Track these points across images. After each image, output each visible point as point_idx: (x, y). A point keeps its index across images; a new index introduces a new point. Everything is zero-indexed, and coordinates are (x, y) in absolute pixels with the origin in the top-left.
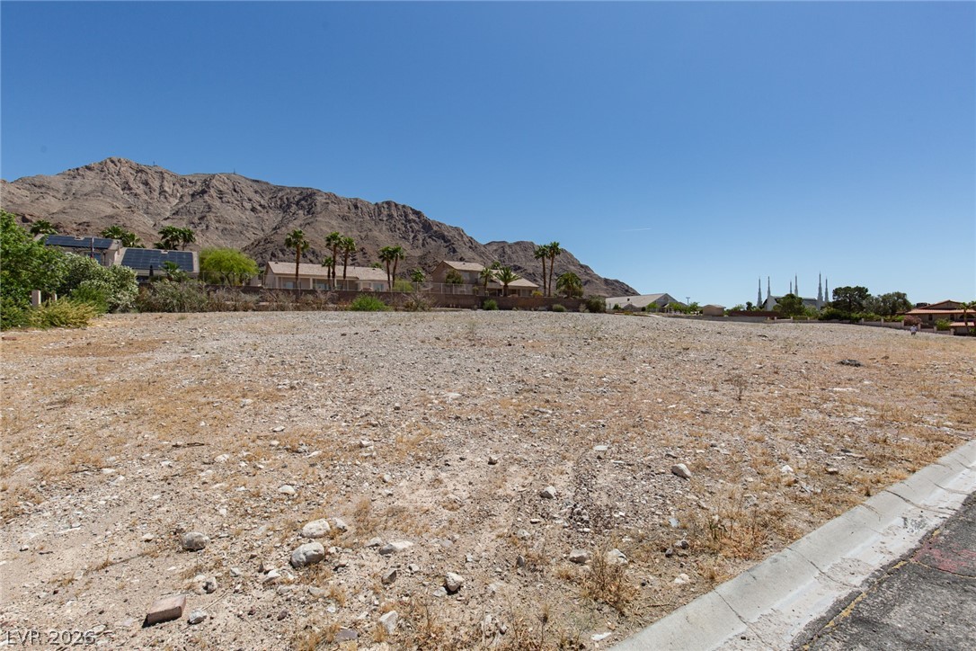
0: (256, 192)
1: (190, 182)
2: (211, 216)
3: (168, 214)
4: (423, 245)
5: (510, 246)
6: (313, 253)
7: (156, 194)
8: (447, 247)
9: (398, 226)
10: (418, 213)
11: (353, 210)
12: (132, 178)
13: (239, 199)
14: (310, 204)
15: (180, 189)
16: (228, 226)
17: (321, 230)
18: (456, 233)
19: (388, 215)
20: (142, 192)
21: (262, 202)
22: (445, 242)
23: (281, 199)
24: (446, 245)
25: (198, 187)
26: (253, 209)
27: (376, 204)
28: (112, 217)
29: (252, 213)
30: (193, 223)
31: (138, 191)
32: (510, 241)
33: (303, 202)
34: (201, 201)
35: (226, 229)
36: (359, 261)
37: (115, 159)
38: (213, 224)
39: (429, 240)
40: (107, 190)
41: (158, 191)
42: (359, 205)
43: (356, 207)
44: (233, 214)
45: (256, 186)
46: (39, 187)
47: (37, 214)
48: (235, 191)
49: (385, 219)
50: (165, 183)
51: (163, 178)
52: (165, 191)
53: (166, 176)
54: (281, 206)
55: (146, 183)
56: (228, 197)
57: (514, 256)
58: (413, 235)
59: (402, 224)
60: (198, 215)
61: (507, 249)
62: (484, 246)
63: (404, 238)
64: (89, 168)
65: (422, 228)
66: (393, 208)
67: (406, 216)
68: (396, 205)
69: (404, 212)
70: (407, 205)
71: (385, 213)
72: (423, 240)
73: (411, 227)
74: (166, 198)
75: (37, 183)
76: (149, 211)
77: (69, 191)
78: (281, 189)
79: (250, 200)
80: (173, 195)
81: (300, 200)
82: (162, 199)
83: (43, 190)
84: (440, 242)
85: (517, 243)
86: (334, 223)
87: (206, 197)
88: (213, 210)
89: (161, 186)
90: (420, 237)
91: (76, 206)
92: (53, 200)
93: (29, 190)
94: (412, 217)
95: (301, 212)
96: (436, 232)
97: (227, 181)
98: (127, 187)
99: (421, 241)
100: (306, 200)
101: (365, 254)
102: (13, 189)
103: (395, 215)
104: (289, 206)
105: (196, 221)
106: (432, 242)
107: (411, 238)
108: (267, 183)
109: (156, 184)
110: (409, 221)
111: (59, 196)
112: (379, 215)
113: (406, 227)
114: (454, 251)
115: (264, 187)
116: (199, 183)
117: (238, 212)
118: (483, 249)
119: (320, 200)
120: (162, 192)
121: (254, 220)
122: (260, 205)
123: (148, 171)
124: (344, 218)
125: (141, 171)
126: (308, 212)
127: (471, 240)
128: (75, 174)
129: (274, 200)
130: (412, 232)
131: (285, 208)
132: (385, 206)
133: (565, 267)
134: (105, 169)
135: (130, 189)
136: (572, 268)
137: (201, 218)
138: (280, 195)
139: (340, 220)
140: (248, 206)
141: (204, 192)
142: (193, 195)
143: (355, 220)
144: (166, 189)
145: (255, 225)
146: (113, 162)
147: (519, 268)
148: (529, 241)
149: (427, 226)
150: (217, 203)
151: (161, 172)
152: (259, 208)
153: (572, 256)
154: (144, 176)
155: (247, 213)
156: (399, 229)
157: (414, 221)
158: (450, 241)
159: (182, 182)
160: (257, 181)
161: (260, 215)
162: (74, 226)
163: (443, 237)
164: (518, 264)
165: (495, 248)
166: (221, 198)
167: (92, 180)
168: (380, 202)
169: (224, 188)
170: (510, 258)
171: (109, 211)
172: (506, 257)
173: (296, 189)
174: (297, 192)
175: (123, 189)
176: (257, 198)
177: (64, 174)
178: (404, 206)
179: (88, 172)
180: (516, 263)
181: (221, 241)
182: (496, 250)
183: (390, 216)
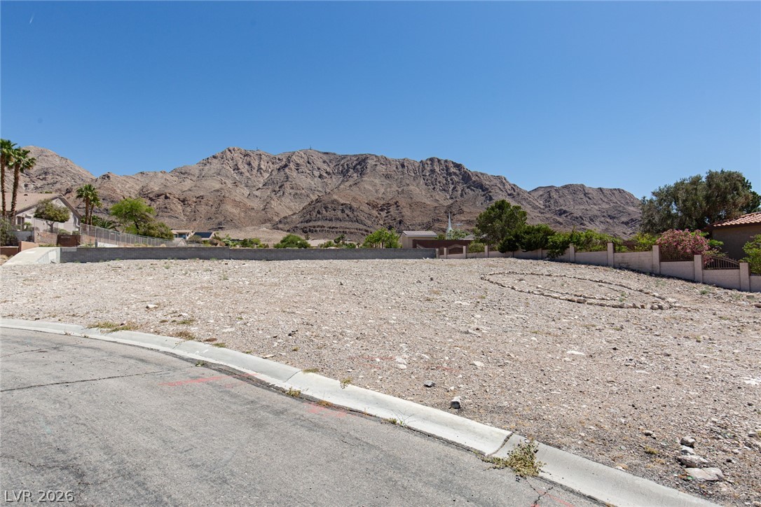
0: (324, 162)
1: (279, 159)
2: (287, 185)
3: (261, 186)
4: (462, 195)
5: (557, 190)
6: (350, 208)
7: (255, 171)
8: (484, 195)
9: (438, 180)
10: (458, 166)
11: (400, 169)
12: (241, 160)
13: (311, 169)
14: (363, 167)
15: (271, 166)
16: (298, 192)
17: (364, 188)
18: (497, 182)
19: (431, 170)
20: (246, 170)
21: (328, 170)
22: (483, 191)
23: (343, 165)
24: (483, 193)
25: (283, 163)
26: (321, 176)
27: (421, 161)
28: (218, 191)
29: (320, 179)
30: (275, 191)
31: (243, 170)
32: (559, 185)
33: (358, 167)
34: (282, 173)
35: (296, 194)
36: (392, 213)
37: (231, 149)
38: (288, 190)
39: (467, 190)
40: (223, 171)
41: (256, 168)
42: (405, 164)
43: (403, 166)
44: (304, 181)
45: (325, 157)
46: (184, 174)
47: (175, 192)
48: (309, 163)
49: (427, 174)
50: (262, 162)
51: (261, 158)
52: (261, 169)
53: (263, 156)
54: (342, 171)
55: (249, 164)
56: (303, 168)
57: (561, 201)
58: (453, 186)
59: (444, 177)
60: (279, 184)
61: (554, 195)
62: (529, 193)
63: (444, 190)
64: (214, 157)
65: (462, 179)
66: (436, 163)
67: (447, 169)
68: (439, 161)
69: (446, 166)
70: (449, 159)
71: (429, 169)
72: (462, 191)
73: (451, 180)
74: (261, 173)
75: (183, 171)
76: (249, 184)
77: (201, 174)
78: (344, 157)
79: (319, 169)
80: (266, 171)
81: (357, 165)
82: (259, 175)
83: (186, 176)
84: (479, 191)
85: (566, 187)
86: (377, 181)
87: (287, 170)
88: (290, 179)
89: (259, 165)
90: (459, 188)
91: (198, 185)
92: (190, 181)
93: (178, 177)
94: (453, 170)
95: (355, 175)
96: (475, 181)
97: (303, 155)
98: (236, 168)
99: (460, 192)
100: (361, 164)
101: (398, 206)
102: (168, 177)
103: (437, 170)
104: (348, 171)
105: (277, 189)
106: (470, 192)
107: (450, 190)
108: (335, 154)
109: (255, 164)
110: (450, 174)
111: (194, 179)
112: (423, 171)
113: (447, 180)
114: (491, 199)
115: (332, 157)
116: (284, 160)
117: (309, 180)
118: (526, 195)
119: (371, 162)
120: (259, 169)
121: (320, 185)
122: (326, 173)
123: (252, 154)
124: (387, 177)
125: (247, 155)
126: (360, 174)
127: (514, 187)
128: (207, 162)
129: (337, 167)
130: (453, 184)
131: (344, 173)
132: (429, 162)
133: (621, 209)
134: (225, 156)
135: (238, 169)
136: (632, 208)
137: (280, 187)
138: (342, 162)
139: (383, 179)
140: (317, 173)
141: (286, 166)
142: (279, 169)
143: (396, 177)
144: (262, 167)
145: (320, 189)
146: (230, 151)
147: (565, 212)
148: (579, 183)
149: (466, 177)
150: (295, 174)
151: (260, 155)
152: (325, 175)
153: (631, 196)
154: (248, 159)
155: (316, 179)
156: (439, 182)
157: (455, 174)
158: (487, 189)
159: (273, 160)
160: (327, 153)
161: (325, 180)
162: (194, 199)
163: (481, 186)
164: (564, 208)
165: (541, 193)
166: (297, 170)
167: (216, 164)
168: (424, 159)
169: (300, 161)
170: (556, 202)
171: (218, 186)
172: (552, 202)
173: (355, 156)
174: (355, 159)
175: (234, 170)
176: (325, 166)
177: (200, 163)
178: (446, 161)
179: (214, 160)
180: (562, 208)
181: (292, 204)
182: (541, 195)
183: (433, 171)
